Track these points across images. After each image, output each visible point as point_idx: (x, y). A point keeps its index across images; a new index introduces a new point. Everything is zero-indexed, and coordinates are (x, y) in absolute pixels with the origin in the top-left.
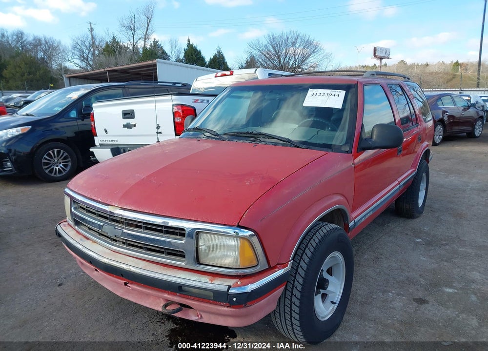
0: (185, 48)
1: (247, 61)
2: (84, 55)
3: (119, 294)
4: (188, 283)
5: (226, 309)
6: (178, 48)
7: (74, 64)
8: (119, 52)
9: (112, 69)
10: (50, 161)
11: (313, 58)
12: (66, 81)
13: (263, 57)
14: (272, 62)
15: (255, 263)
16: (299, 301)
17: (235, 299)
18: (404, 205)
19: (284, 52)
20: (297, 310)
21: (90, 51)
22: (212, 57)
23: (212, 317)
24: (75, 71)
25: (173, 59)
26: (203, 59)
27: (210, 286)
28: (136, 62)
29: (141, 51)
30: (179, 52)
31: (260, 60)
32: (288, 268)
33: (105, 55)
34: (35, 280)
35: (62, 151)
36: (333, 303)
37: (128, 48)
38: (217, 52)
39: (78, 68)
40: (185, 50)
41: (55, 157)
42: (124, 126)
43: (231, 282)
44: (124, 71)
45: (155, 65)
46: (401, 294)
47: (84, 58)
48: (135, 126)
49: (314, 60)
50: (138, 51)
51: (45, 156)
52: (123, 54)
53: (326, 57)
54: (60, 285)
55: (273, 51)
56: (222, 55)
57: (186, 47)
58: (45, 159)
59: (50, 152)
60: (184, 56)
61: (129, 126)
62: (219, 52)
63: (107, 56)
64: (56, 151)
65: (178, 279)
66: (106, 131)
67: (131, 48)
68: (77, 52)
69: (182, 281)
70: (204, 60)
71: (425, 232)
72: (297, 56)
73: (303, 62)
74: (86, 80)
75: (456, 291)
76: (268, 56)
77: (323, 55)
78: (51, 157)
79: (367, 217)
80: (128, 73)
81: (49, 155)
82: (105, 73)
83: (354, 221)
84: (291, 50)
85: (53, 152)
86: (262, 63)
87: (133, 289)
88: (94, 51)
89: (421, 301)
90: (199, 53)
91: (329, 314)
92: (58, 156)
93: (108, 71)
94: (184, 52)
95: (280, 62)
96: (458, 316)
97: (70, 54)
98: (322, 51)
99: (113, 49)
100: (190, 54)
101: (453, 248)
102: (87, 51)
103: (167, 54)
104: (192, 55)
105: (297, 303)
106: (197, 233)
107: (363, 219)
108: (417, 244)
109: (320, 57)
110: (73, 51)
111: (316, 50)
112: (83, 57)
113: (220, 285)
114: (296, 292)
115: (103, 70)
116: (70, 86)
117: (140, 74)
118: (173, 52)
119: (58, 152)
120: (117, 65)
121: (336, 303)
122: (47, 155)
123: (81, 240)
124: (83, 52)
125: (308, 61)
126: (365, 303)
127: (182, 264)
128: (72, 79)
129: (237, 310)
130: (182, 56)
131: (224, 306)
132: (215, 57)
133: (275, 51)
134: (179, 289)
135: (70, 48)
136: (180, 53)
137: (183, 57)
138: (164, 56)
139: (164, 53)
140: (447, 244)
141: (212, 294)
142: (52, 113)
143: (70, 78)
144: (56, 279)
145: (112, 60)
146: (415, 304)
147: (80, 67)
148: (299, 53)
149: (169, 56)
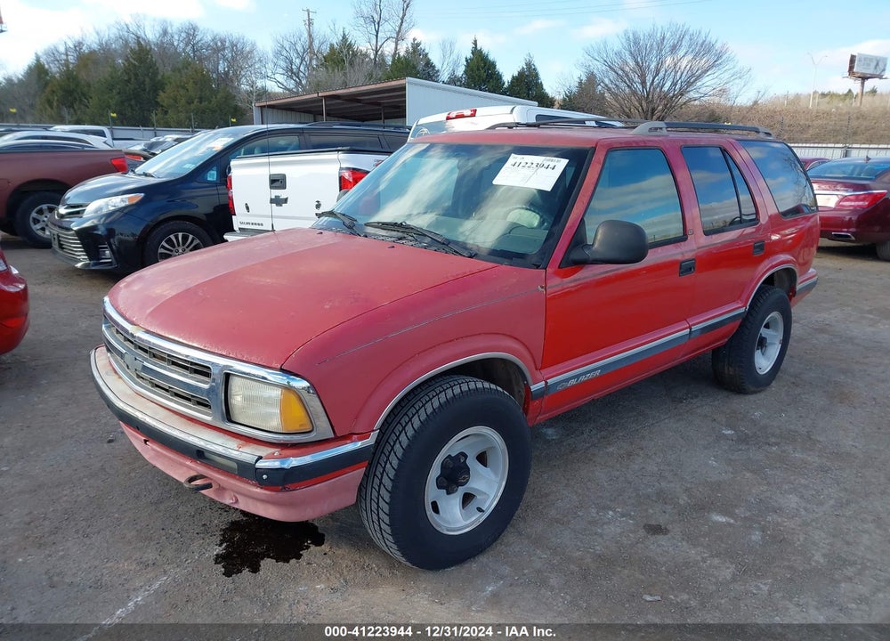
0: (468, 57)
1: (580, 83)
2: (294, 67)
3: (146, 457)
4: (208, 446)
5: (258, 490)
6: (454, 56)
7: (275, 83)
8: (351, 64)
9: (331, 93)
10: (172, 251)
11: (710, 77)
12: (256, 114)
13: (612, 75)
14: (628, 86)
15: (308, 428)
16: (389, 495)
17: (265, 477)
18: (726, 368)
19: (653, 66)
20: (386, 508)
21: (303, 59)
22: (516, 74)
23: (250, 501)
24: (276, 96)
25: (445, 76)
26: (499, 77)
27: (235, 454)
28: (380, 80)
29: (389, 61)
30: (456, 64)
31: (607, 81)
32: (371, 440)
33: (327, 68)
34: (81, 430)
35: (191, 237)
36: (480, 510)
37: (366, 55)
38: (526, 64)
39: (281, 90)
40: (467, 61)
41: (179, 245)
42: (272, 201)
43: (264, 451)
44: (352, 98)
45: (403, 88)
46: (630, 515)
47: (291, 72)
48: (285, 201)
49: (713, 82)
50: (383, 60)
51: (164, 243)
52: (357, 67)
53: (739, 75)
54: (110, 441)
55: (632, 63)
56: (535, 69)
57: (469, 55)
58: (163, 247)
59: (172, 237)
60: (465, 72)
61: (278, 201)
62: (529, 65)
63: (330, 69)
64: (180, 235)
65: (197, 439)
66: (248, 208)
67: (372, 57)
68: (283, 64)
69: (201, 444)
70: (501, 78)
71: (752, 419)
72: (679, 74)
73: (689, 84)
74: (288, 112)
75: (732, 521)
76: (620, 72)
77: (732, 72)
78: (173, 246)
79: (583, 378)
80: (359, 101)
81: (170, 242)
82: (319, 100)
83: (546, 383)
84: (669, 61)
85: (177, 238)
86: (610, 86)
87: (153, 449)
88: (311, 60)
89: (656, 530)
90: (493, 65)
91: (467, 526)
92: (184, 244)
93: (325, 97)
94: (465, 63)
95: (643, 83)
96: (704, 560)
97: (270, 65)
98: (731, 65)
99: (341, 57)
100: (475, 68)
101: (784, 451)
102: (298, 61)
103: (434, 67)
104: (478, 69)
105: (387, 496)
106: (227, 376)
107: (573, 382)
108: (720, 437)
109: (726, 76)
110: (275, 60)
111: (720, 61)
112: (292, 70)
113: (247, 454)
114: (386, 481)
115: (316, 95)
116: (262, 124)
117: (379, 104)
118: (446, 63)
119: (185, 238)
120: (345, 85)
121: (482, 511)
122: (166, 242)
123: (107, 373)
124: (291, 63)
125: (699, 84)
126: (557, 522)
127: (208, 419)
128: (265, 110)
129: (273, 493)
130: (460, 71)
131: (254, 485)
132: (521, 74)
133: (637, 63)
134: (199, 454)
135: (271, 55)
136: (458, 66)
137: (462, 72)
138: (427, 72)
139: (429, 64)
140: (777, 444)
141: (235, 465)
142: (179, 174)
143: (262, 107)
144: (109, 433)
145: (338, 77)
146: (642, 533)
147: (286, 88)
148: (683, 68)
149: (438, 71)
